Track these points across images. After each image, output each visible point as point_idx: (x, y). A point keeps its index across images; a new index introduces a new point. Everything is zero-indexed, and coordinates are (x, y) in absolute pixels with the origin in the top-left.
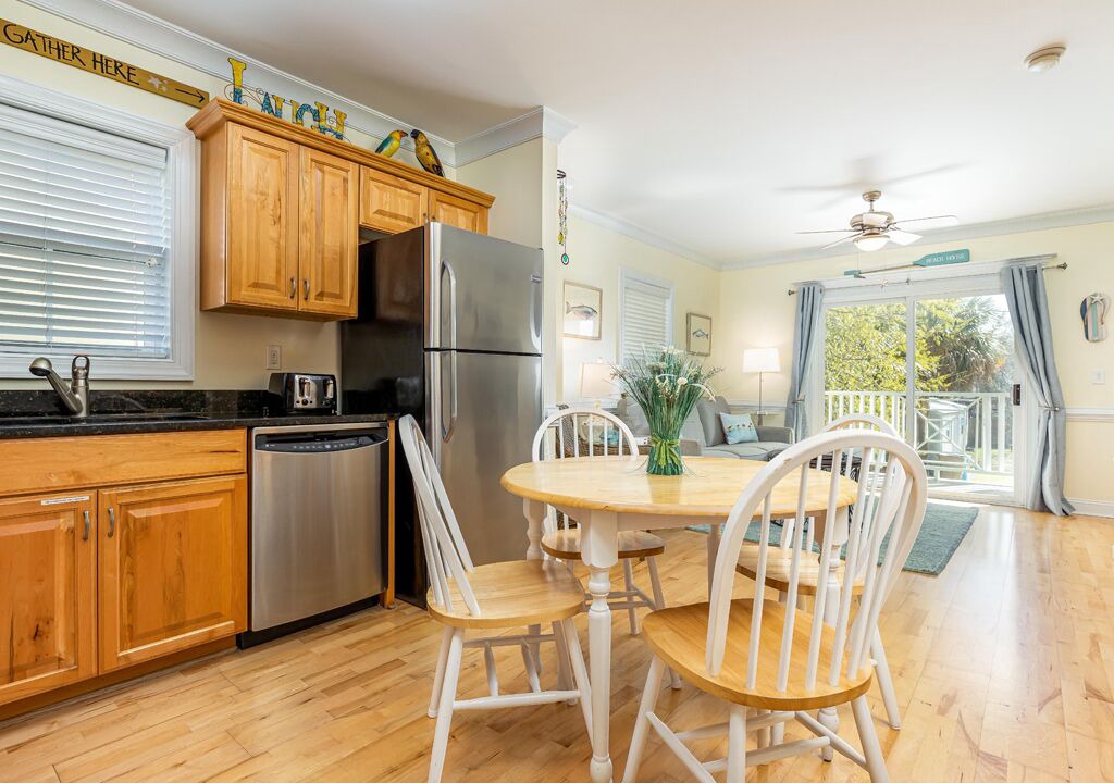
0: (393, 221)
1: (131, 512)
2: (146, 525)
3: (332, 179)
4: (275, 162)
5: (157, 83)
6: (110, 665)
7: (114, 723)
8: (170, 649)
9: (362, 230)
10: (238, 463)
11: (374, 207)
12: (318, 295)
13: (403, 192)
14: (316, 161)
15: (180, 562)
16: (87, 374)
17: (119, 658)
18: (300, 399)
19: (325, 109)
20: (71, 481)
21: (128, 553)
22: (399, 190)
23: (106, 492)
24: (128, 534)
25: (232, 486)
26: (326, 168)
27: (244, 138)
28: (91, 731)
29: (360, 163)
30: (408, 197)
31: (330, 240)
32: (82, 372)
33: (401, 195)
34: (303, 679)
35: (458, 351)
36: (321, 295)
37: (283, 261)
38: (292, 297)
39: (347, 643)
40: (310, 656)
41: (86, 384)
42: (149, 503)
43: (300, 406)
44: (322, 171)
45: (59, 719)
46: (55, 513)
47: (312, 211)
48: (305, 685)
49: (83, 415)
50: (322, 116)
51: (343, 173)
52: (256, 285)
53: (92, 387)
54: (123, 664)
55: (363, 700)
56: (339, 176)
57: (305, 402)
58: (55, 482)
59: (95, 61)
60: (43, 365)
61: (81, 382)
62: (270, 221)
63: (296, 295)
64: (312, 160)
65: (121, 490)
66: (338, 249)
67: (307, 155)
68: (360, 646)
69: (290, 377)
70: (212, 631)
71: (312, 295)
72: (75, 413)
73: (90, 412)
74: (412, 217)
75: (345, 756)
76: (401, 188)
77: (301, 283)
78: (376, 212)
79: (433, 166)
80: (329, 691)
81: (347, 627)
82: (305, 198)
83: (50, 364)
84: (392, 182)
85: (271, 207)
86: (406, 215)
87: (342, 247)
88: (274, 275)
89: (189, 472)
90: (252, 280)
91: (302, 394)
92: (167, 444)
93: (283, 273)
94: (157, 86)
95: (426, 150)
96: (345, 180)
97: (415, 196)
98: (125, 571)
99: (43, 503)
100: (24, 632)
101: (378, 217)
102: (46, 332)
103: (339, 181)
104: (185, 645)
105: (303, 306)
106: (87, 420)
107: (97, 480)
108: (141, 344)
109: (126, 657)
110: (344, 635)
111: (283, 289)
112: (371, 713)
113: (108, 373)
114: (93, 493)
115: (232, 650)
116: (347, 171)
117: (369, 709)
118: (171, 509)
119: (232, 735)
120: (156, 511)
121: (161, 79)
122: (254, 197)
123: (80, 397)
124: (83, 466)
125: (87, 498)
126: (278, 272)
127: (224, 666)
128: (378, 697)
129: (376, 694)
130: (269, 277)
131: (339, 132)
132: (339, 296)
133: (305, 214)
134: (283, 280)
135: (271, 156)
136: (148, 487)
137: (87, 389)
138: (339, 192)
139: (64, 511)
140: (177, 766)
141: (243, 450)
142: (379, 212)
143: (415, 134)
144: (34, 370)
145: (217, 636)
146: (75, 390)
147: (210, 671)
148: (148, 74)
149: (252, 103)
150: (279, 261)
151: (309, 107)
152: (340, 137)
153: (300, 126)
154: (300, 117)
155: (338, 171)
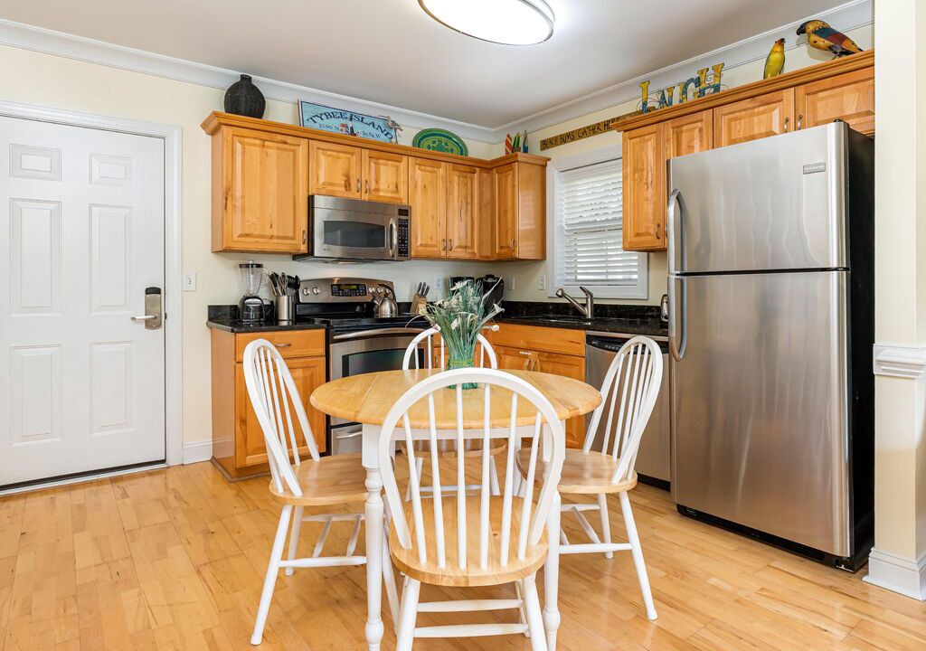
3: (689, 135)
4: (649, 144)
14: (678, 127)
19: (705, 72)
22: (756, 110)
25: (578, 363)
26: (685, 127)
29: (712, 107)
30: (766, 112)
33: (759, 114)
38: (658, 238)
44: (682, 132)
50: (702, 79)
51: (699, 125)
52: (638, 235)
56: (695, 128)
61: (589, 299)
62: (645, 187)
64: (673, 128)
76: (759, 106)
79: (830, 47)
84: (748, 106)
85: (645, 177)
86: (764, 131)
88: (649, 225)
93: (654, 222)
96: (700, 130)
97: (776, 105)
99: (520, 352)
103: (696, 133)
114: (532, 352)
116: (701, 121)
125: (530, 354)
130: (645, 226)
131: (717, 83)
134: (654, 227)
135: (646, 141)
138: (694, 142)
141: (583, 342)
151: (692, 80)
152: (717, 88)
153: (685, 101)
154: (684, 92)
155: (694, 125)
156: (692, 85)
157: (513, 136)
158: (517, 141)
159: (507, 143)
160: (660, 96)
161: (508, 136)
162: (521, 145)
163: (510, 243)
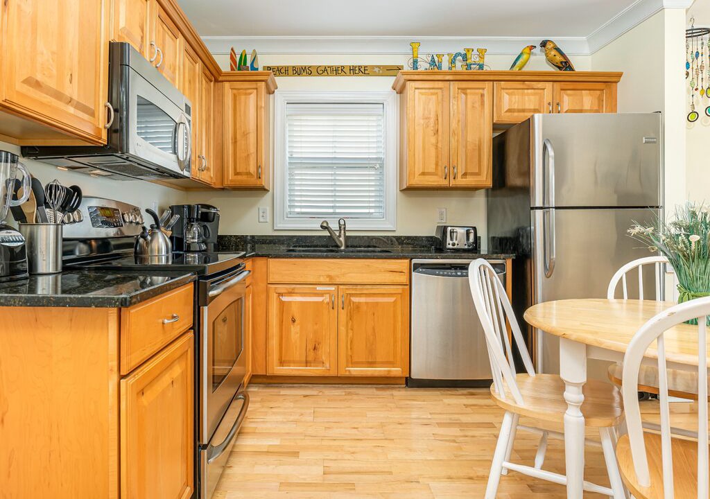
0: (522, 114)
1: (352, 298)
2: (358, 306)
3: (473, 97)
4: (434, 97)
5: (377, 70)
6: (342, 373)
7: (341, 400)
8: (369, 374)
9: (496, 127)
10: (404, 279)
11: (506, 106)
12: (463, 175)
13: (530, 91)
14: (462, 89)
15: (374, 329)
16: (345, 228)
17: (346, 371)
18: (451, 242)
19: (471, 51)
20: (327, 280)
21: (351, 319)
22: (526, 91)
23: (341, 287)
24: (351, 309)
25: (400, 291)
26: (468, 91)
27: (416, 89)
28: (332, 400)
29: (493, 81)
30: (535, 94)
31: (472, 138)
32: (343, 227)
33: (528, 94)
34: (430, 413)
35: (556, 208)
36: (465, 175)
37: (440, 156)
38: (445, 178)
39: (466, 403)
40: (441, 402)
41: (345, 233)
42: (360, 295)
43: (451, 246)
44: (466, 94)
45: (324, 390)
46: (321, 294)
47: (459, 121)
48: (430, 417)
49: (343, 248)
50: (469, 56)
51: (481, 91)
52: (423, 174)
53: (348, 234)
54: (347, 374)
55: (456, 436)
56: (477, 94)
57: (454, 245)
58: (322, 280)
59: (350, 70)
60: (325, 225)
61: (342, 232)
62: (432, 133)
63: (448, 177)
64: (458, 89)
65: (347, 287)
66: (477, 143)
67: (454, 86)
68: (472, 407)
69: (445, 228)
70: (389, 371)
71: (459, 175)
72: (340, 247)
73: (347, 246)
74: (537, 108)
75: (429, 458)
76: (528, 89)
77: (451, 169)
78: (506, 112)
79: (561, 63)
80: (440, 424)
81: (472, 394)
82: (454, 115)
83: (327, 223)
84: (522, 87)
85: (432, 125)
86: (532, 108)
87: (480, 141)
88: (434, 166)
89: (378, 281)
90: (421, 171)
91: (452, 239)
92: (368, 265)
93: (440, 164)
94: (377, 71)
95: (554, 52)
96: (482, 95)
97: (539, 91)
98: (349, 327)
99: (318, 289)
100: (311, 347)
101: (508, 114)
102: (333, 207)
103: (478, 98)
104: (376, 374)
105: (453, 183)
106: (344, 251)
107: (338, 281)
108: (372, 211)
109: (349, 371)
110: (467, 398)
111: (440, 173)
112: (456, 444)
113: (356, 227)
114: (336, 286)
115: (403, 386)
116: (484, 89)
117: (457, 443)
118: (370, 300)
119: (382, 425)
120: (363, 300)
121: (379, 67)
122: (422, 122)
123: (342, 239)
124: (333, 273)
125: (334, 289)
126: (437, 165)
127: (396, 393)
128: (466, 438)
129: (467, 436)
130: (431, 168)
131: (481, 63)
132: (478, 174)
133: (454, 125)
134: (439, 168)
135: (432, 94)
136: (359, 287)
137: (345, 235)
138: (477, 105)
139: (325, 293)
140: (355, 428)
141: (407, 271)
142: (509, 111)
143: (544, 44)
144: (322, 226)
145: (392, 374)
146: (340, 236)
147: (388, 393)
148: (373, 67)
149: (423, 66)
150: (437, 157)
151: (459, 54)
152: (481, 67)
153: (454, 69)
154: (453, 62)
155: (477, 91)
156: (460, 58)
157: (238, 51)
158: (243, 57)
159: (232, 58)
160: (430, 59)
161: (232, 49)
162: (249, 64)
163: (252, 169)
